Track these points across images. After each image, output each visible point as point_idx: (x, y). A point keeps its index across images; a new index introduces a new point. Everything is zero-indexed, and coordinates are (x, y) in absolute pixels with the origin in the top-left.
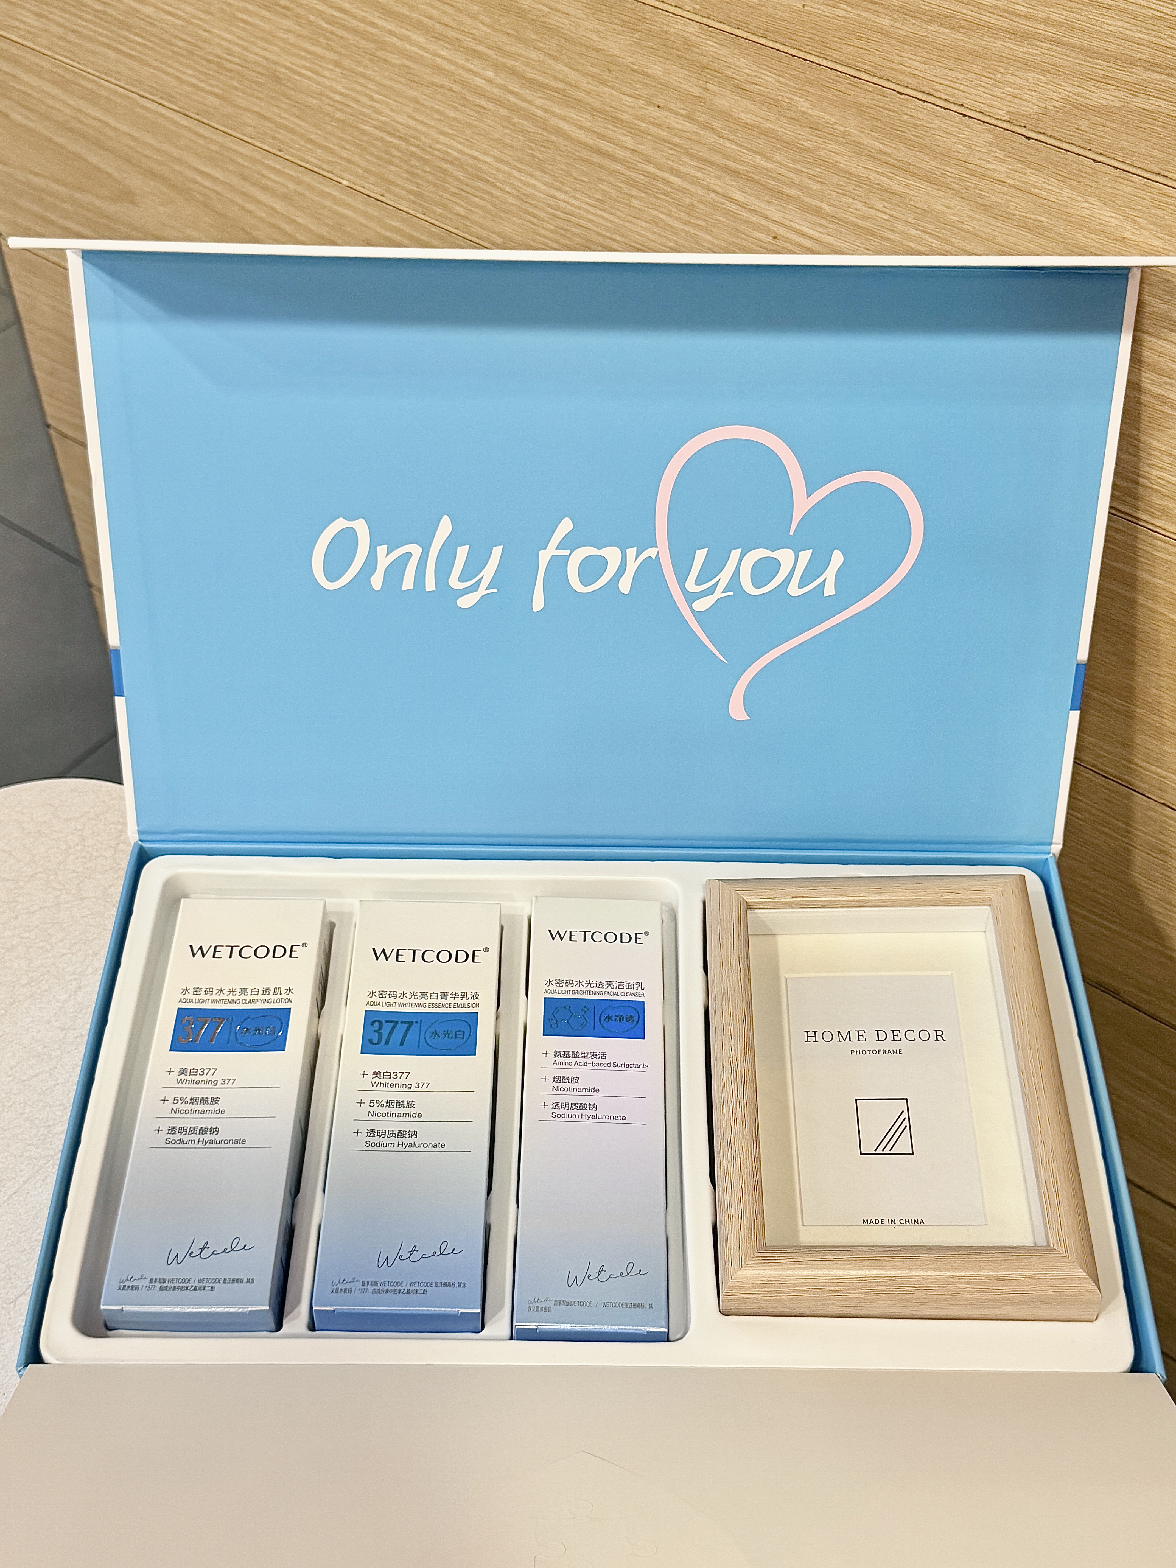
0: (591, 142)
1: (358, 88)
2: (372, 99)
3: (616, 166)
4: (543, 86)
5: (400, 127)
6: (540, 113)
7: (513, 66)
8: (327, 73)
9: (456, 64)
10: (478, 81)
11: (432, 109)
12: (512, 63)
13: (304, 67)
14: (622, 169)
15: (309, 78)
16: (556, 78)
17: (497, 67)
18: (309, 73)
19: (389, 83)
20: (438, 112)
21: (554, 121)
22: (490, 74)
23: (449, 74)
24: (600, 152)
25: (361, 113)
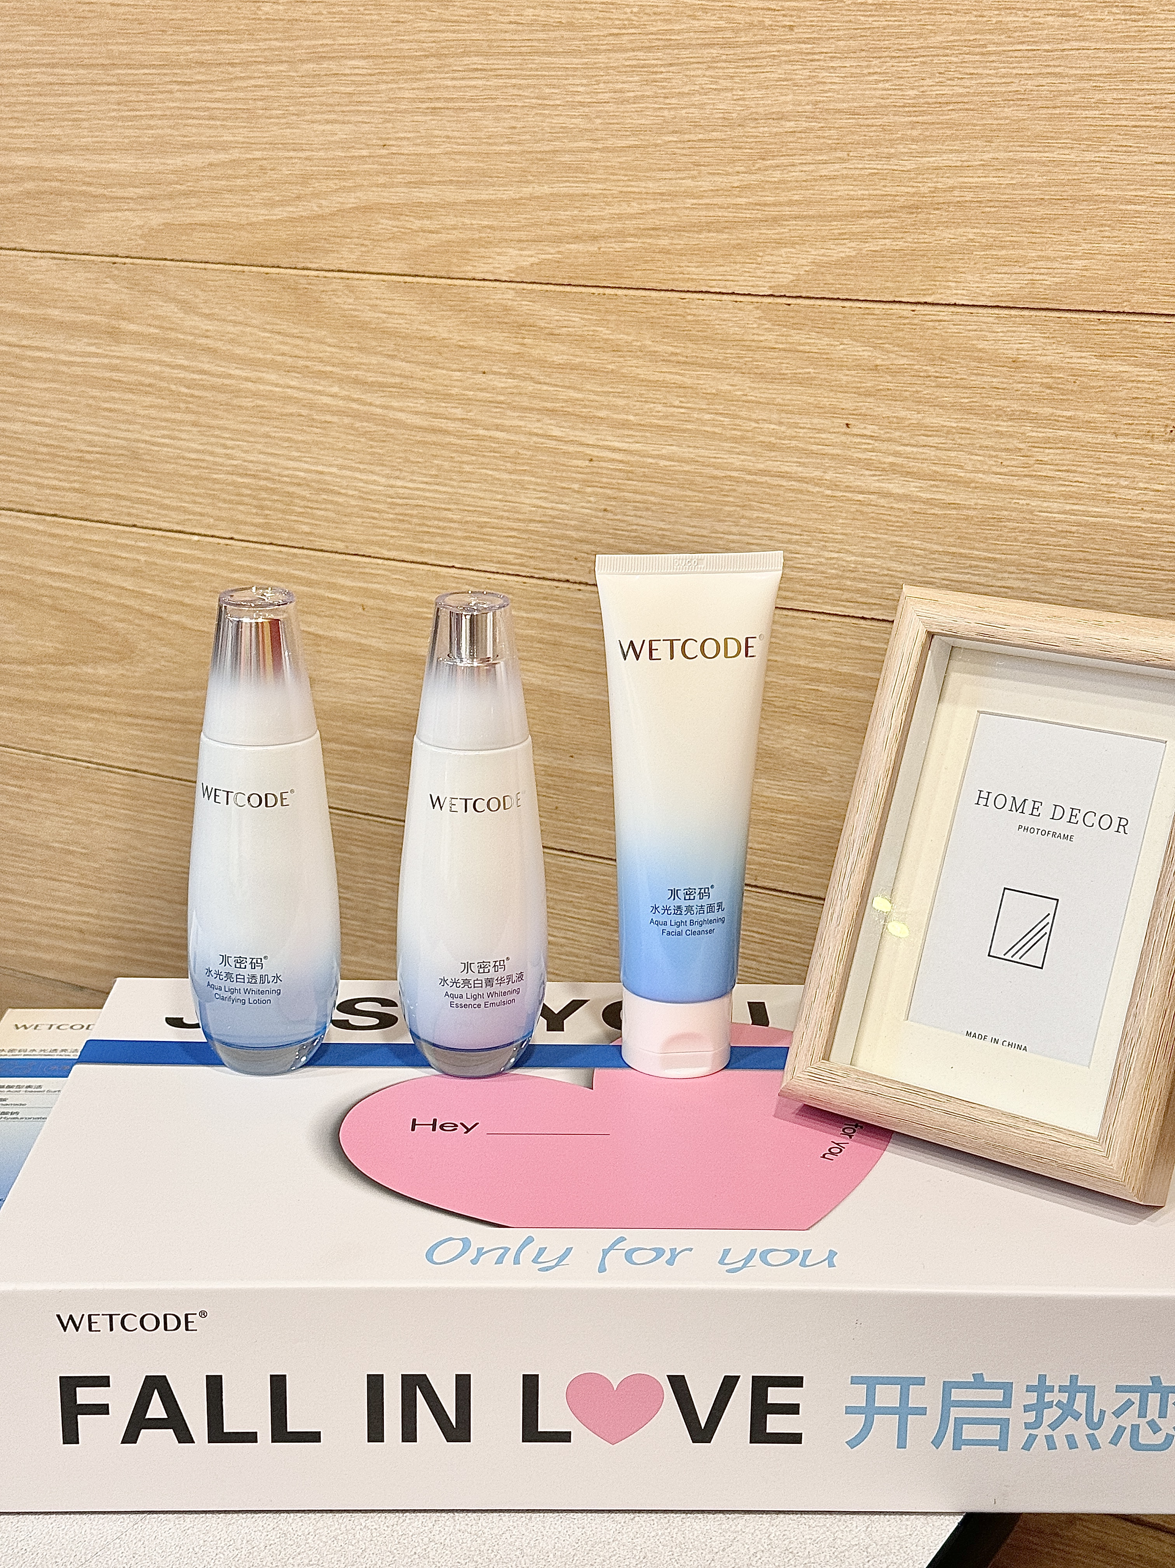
0: (425, 424)
1: (213, 440)
2: (225, 447)
3: (448, 439)
4: (382, 385)
5: (250, 465)
6: (379, 411)
7: (356, 375)
8: (184, 436)
9: (305, 390)
10: (326, 400)
11: (281, 439)
12: (355, 373)
13: (163, 437)
14: (453, 440)
15: (167, 445)
16: (393, 375)
17: (341, 381)
18: (167, 441)
19: (243, 426)
20: (288, 440)
21: (391, 414)
22: (335, 389)
23: (297, 401)
24: (434, 430)
25: (215, 463)
